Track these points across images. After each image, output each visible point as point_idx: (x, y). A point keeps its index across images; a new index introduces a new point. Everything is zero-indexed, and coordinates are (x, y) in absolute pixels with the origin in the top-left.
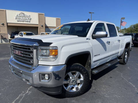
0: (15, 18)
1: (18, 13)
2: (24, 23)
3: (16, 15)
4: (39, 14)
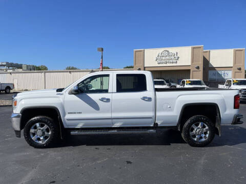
0: (155, 59)
1: (160, 51)
2: (168, 65)
3: (157, 55)
4: (193, 48)
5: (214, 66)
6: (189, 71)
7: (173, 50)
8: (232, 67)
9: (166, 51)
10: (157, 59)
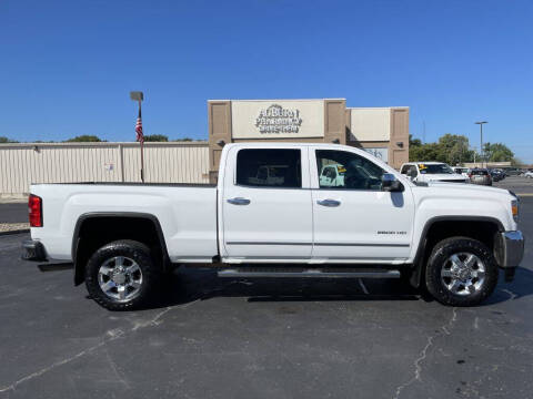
0: (255, 122)
1: (264, 105)
2: (281, 135)
3: (259, 114)
4: (328, 103)
5: (359, 139)
7: (289, 105)
8: (388, 142)
9: (276, 106)
10: (258, 123)
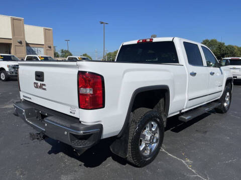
6: (11, 44)
8: (43, 45)
